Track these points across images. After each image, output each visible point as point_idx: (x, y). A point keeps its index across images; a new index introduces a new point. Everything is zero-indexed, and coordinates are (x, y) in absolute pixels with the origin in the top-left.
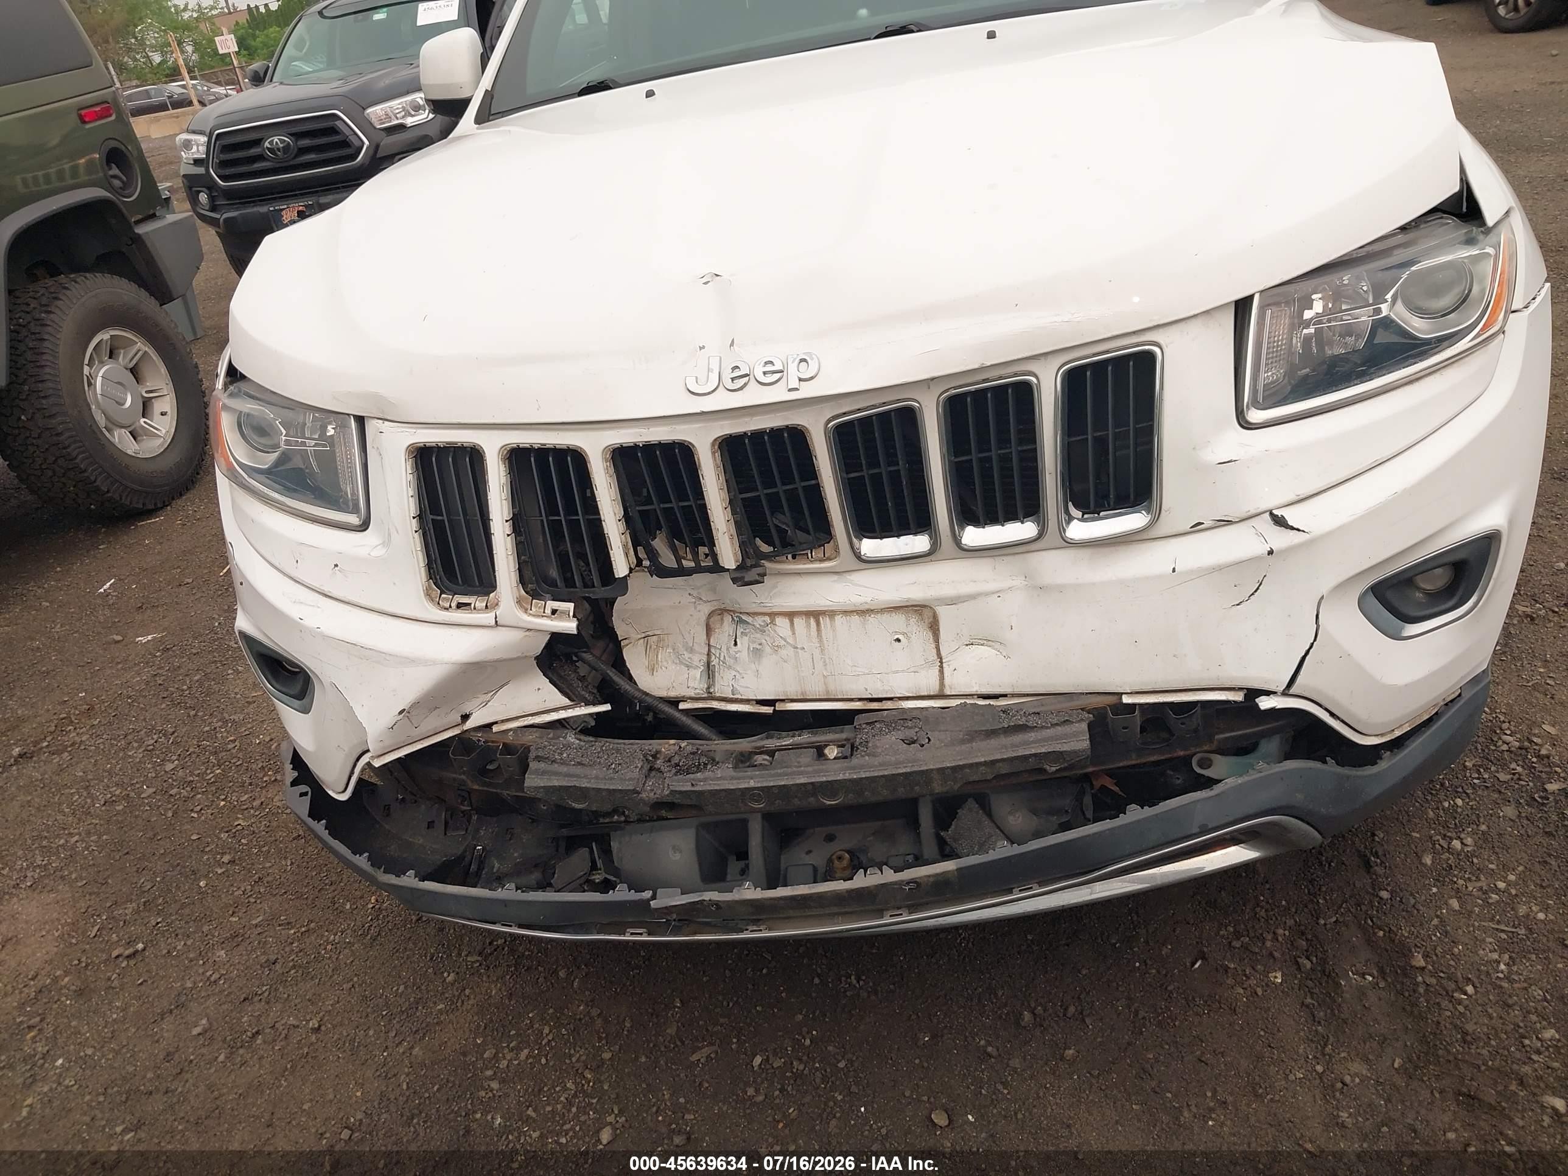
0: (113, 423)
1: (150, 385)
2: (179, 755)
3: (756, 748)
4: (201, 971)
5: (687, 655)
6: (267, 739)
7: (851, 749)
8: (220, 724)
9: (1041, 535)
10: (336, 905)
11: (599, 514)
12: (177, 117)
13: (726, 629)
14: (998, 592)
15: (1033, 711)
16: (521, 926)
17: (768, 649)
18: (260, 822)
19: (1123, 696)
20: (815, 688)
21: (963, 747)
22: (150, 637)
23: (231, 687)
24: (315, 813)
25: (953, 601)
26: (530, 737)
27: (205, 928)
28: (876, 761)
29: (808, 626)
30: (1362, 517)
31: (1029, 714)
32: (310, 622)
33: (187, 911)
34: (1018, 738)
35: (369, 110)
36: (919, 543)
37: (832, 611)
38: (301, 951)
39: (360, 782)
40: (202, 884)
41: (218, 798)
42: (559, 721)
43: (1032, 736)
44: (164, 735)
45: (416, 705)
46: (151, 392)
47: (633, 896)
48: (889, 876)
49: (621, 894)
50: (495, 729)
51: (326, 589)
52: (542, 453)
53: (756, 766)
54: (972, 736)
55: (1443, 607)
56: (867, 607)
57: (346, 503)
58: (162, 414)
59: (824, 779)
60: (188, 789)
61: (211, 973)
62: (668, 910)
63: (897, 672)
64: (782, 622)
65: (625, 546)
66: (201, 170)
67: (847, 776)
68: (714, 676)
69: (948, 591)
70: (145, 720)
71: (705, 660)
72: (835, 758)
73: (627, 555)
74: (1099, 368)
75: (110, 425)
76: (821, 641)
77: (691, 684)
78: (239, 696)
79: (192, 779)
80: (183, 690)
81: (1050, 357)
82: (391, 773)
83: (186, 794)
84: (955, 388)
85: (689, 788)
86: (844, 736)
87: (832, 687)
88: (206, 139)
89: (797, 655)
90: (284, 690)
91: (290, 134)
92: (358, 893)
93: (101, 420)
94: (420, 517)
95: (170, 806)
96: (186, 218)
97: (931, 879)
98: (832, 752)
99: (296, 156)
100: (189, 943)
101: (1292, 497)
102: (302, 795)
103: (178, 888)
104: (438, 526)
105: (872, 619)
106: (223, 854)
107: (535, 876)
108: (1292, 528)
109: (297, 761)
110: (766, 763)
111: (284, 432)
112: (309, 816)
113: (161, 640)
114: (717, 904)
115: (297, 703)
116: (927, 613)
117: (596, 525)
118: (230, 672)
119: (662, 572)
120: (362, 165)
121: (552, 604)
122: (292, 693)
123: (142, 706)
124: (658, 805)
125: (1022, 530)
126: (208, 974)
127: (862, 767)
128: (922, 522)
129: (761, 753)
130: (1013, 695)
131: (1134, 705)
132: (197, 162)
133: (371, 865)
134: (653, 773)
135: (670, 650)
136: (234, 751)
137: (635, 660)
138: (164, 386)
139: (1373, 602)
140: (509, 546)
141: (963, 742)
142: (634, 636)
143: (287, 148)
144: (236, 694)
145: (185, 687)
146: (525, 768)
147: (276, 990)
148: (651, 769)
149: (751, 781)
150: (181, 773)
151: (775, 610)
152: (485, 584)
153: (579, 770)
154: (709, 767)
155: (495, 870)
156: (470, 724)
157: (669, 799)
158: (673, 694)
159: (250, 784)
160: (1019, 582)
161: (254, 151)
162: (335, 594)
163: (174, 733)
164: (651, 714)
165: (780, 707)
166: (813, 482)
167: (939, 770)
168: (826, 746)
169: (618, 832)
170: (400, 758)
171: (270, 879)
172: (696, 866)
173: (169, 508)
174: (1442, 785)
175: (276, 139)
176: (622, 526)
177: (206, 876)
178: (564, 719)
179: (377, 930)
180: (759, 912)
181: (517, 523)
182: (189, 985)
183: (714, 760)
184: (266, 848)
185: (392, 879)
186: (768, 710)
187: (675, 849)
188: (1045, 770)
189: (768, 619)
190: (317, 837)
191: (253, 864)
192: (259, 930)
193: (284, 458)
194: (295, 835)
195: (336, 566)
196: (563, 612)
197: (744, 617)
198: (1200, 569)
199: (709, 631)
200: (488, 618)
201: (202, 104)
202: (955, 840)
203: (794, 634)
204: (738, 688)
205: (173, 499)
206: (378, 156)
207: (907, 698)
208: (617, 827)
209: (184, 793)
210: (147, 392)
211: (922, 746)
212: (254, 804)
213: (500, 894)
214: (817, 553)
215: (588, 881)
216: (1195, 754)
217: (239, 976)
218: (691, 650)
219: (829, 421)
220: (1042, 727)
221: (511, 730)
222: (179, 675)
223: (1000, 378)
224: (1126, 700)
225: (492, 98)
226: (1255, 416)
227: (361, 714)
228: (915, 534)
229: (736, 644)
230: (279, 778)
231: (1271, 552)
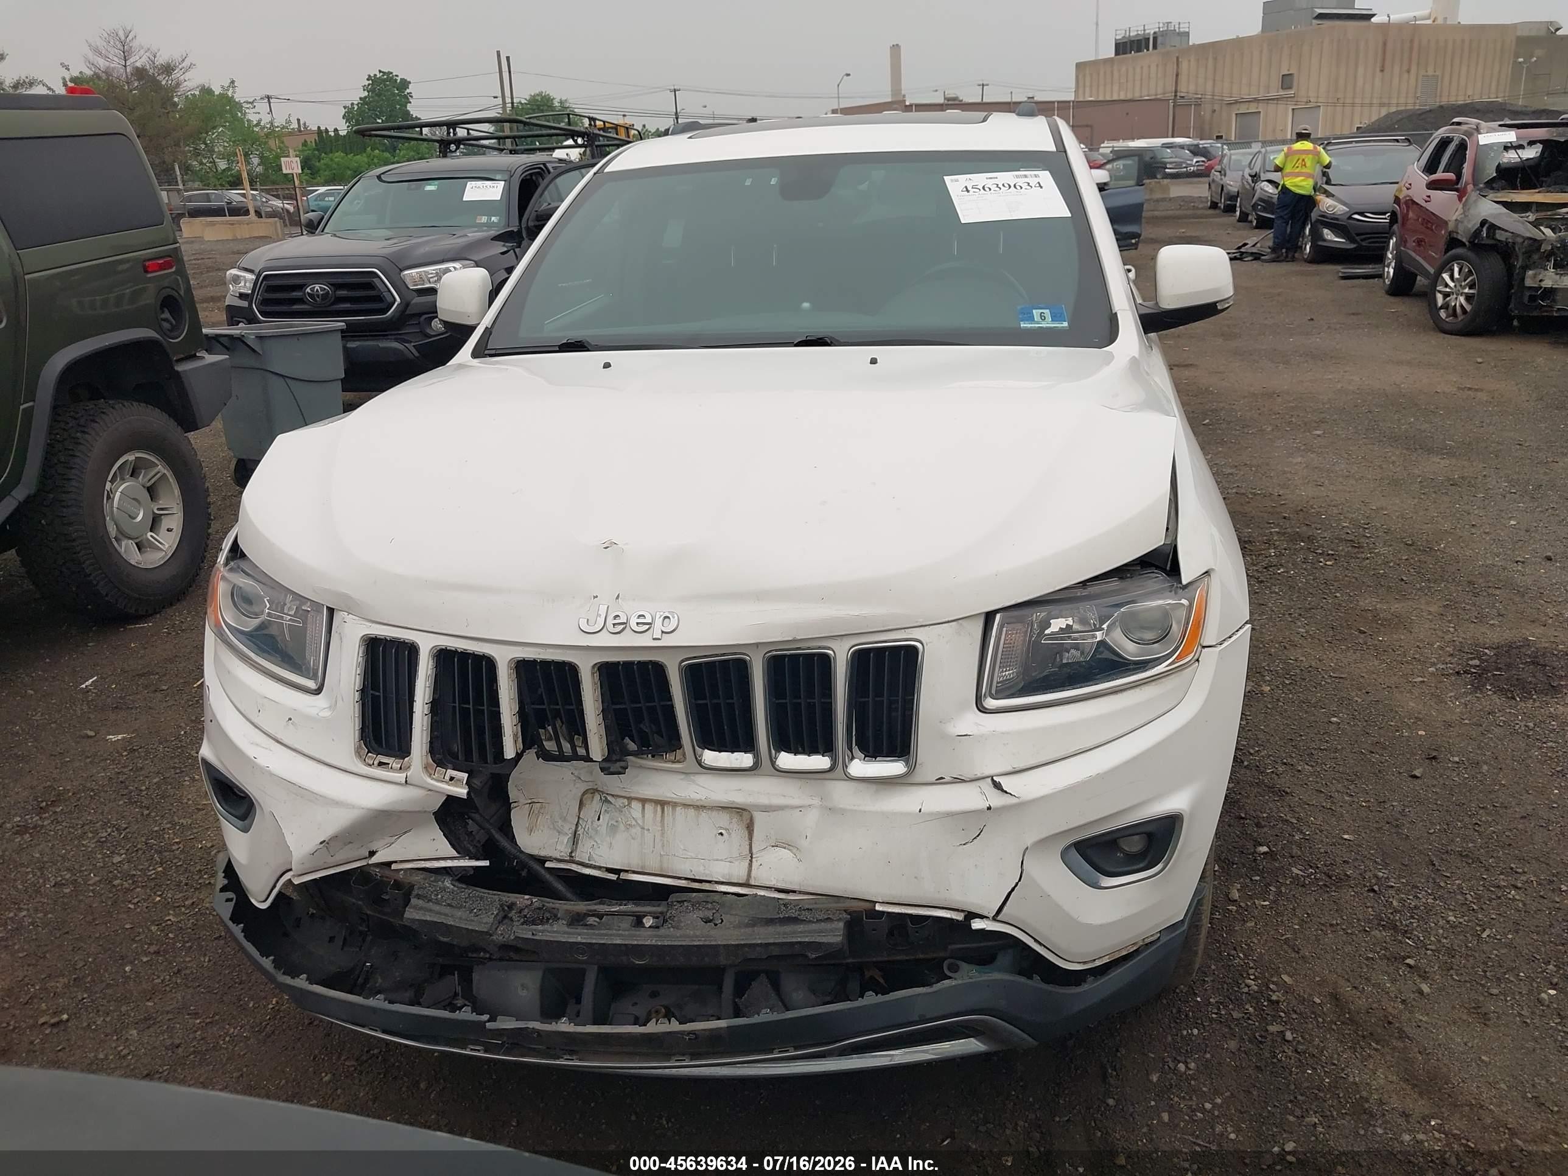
0: (123, 534)
1: (162, 503)
2: (128, 850)
3: (591, 911)
4: (114, 1045)
5: (560, 823)
6: (209, 845)
7: (662, 920)
8: (169, 826)
9: (831, 769)
10: (241, 1003)
11: (499, 707)
12: (232, 224)
13: (594, 805)
14: (800, 808)
15: (807, 907)
16: (384, 1032)
17: (622, 827)
18: (189, 920)
19: (877, 905)
20: (653, 865)
21: (747, 930)
22: (120, 737)
23: (185, 793)
24: (235, 918)
25: (767, 809)
26: (417, 878)
27: (124, 1009)
28: (679, 933)
29: (655, 812)
30: (1061, 791)
31: (804, 910)
32: (262, 761)
33: (109, 991)
34: (788, 928)
35: (406, 272)
36: (745, 759)
37: (675, 803)
38: (202, 1039)
39: (280, 894)
40: (127, 969)
41: (155, 893)
42: (445, 868)
43: (800, 928)
44: (117, 829)
45: (335, 838)
46: (162, 509)
47: (474, 1017)
48: (675, 1026)
49: (466, 1014)
50: (394, 867)
51: (279, 736)
52: (464, 656)
53: (586, 925)
54: (755, 922)
55: (1135, 867)
56: (702, 803)
57: (308, 669)
58: (168, 530)
59: (636, 943)
60: (130, 881)
61: (121, 1048)
62: (501, 1033)
63: (717, 860)
64: (637, 806)
65: (515, 736)
66: (245, 304)
67: (654, 942)
68: (577, 843)
69: (764, 800)
70: (102, 813)
71: (574, 828)
72: (650, 927)
73: (516, 742)
74: (880, 652)
75: (120, 536)
76: (663, 826)
77: (558, 847)
78: (190, 802)
79: (134, 873)
80: (141, 790)
81: (845, 638)
82: (307, 890)
83: (127, 886)
84: (776, 650)
85: (530, 936)
86: (659, 909)
87: (665, 865)
88: (254, 277)
89: (643, 834)
90: (229, 809)
91: (331, 284)
92: (262, 994)
93: (112, 530)
94: (363, 691)
95: (111, 895)
96: (222, 361)
97: (707, 1033)
98: (648, 922)
99: (333, 304)
100: (108, 1019)
101: (1009, 769)
102: (228, 900)
103: (106, 970)
104: (375, 699)
105: (704, 815)
106: (150, 944)
107: (409, 994)
108: (1006, 792)
109: (230, 870)
110: (596, 924)
111: (268, 606)
112: (231, 919)
113: (130, 741)
114: (538, 1032)
115: (240, 823)
116: (746, 815)
117: (496, 715)
118: (186, 779)
119: (546, 756)
120: (393, 317)
121: (451, 772)
122: (237, 814)
123: (102, 800)
124: (505, 947)
125: (820, 762)
126: (119, 1049)
127: (666, 936)
128: (747, 744)
129: (593, 915)
130: (800, 892)
131: (883, 912)
132: (242, 296)
133: (275, 967)
134: (506, 921)
135: (548, 817)
136: (178, 852)
137: (519, 821)
138: (175, 505)
139: (1074, 855)
140: (425, 723)
141: (747, 926)
142: (522, 801)
143: (325, 296)
144: (189, 799)
145: (144, 788)
146: (407, 902)
147: (175, 1071)
148: (505, 917)
149: (579, 936)
150: (126, 867)
151: (633, 795)
152: (402, 750)
153: (448, 910)
154: (551, 921)
155: (377, 985)
156: (374, 860)
157: (514, 943)
158: (543, 853)
159: (186, 884)
160: (816, 801)
161: (296, 294)
162: (286, 741)
163: (127, 828)
164: (526, 870)
165: (623, 876)
166: (669, 703)
167: (724, 945)
168: (645, 916)
169: (480, 966)
170: (315, 879)
171: (188, 972)
172: (538, 1002)
173: (158, 616)
174: (1187, 1016)
175: (317, 287)
176: (515, 719)
177: (132, 963)
178: (450, 867)
179: (272, 1029)
180: (572, 1044)
181: (435, 707)
182: (101, 1056)
183: (556, 916)
184: (190, 944)
185: (288, 980)
186: (613, 877)
187: (523, 986)
188: (807, 956)
189: (626, 801)
190: (235, 939)
191: (175, 957)
192: (170, 1016)
193: (263, 626)
194: (217, 935)
195: (290, 719)
196: (459, 780)
197: (609, 798)
198: (938, 813)
199: (581, 804)
200: (401, 777)
201: (258, 214)
202: (746, 1008)
203: (643, 816)
204: (594, 856)
205: (163, 608)
206: (408, 312)
207: (722, 883)
208: (481, 962)
209: (126, 885)
210: (159, 509)
211: (716, 925)
212: (186, 903)
213: (372, 1002)
214: (670, 756)
215: (450, 1004)
216: (946, 959)
217: (145, 1054)
218: (564, 819)
219: (683, 661)
220: (810, 921)
221: (402, 870)
222: (139, 776)
223: (809, 648)
224: (878, 907)
225: (490, 334)
226: (990, 703)
227: (290, 840)
228: (746, 752)
229: (599, 819)
230: (212, 882)
231: (989, 808)
